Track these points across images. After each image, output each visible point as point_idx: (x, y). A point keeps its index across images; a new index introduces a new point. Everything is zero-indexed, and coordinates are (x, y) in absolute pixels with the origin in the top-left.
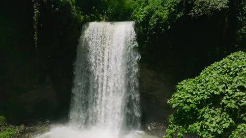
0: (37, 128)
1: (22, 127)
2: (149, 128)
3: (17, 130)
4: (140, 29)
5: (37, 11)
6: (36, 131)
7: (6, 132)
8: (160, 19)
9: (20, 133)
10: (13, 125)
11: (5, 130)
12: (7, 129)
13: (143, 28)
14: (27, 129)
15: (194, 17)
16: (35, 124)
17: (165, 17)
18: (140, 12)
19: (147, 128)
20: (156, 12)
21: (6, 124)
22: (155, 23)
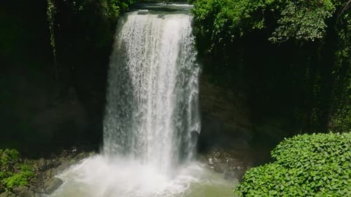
0: (61, 159)
1: (42, 161)
2: (210, 160)
3: (35, 166)
4: (200, 29)
5: (53, 6)
6: (60, 164)
7: (22, 173)
8: (230, 22)
9: (40, 170)
10: (29, 159)
11: (20, 169)
12: (22, 167)
13: (205, 29)
14: (48, 164)
15: (277, 44)
16: (59, 155)
17: (236, 19)
18: (201, 4)
19: (208, 161)
20: (225, 9)
21: (20, 160)
22: (222, 25)
